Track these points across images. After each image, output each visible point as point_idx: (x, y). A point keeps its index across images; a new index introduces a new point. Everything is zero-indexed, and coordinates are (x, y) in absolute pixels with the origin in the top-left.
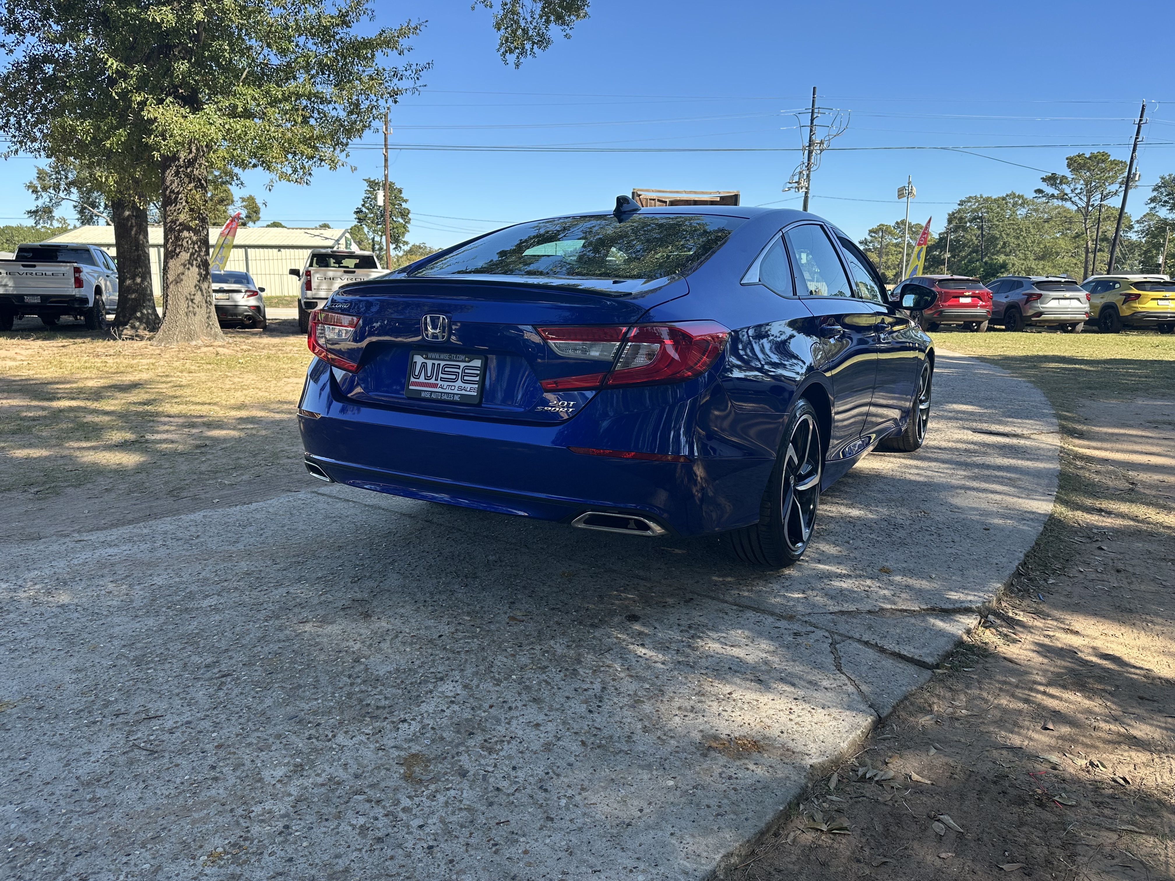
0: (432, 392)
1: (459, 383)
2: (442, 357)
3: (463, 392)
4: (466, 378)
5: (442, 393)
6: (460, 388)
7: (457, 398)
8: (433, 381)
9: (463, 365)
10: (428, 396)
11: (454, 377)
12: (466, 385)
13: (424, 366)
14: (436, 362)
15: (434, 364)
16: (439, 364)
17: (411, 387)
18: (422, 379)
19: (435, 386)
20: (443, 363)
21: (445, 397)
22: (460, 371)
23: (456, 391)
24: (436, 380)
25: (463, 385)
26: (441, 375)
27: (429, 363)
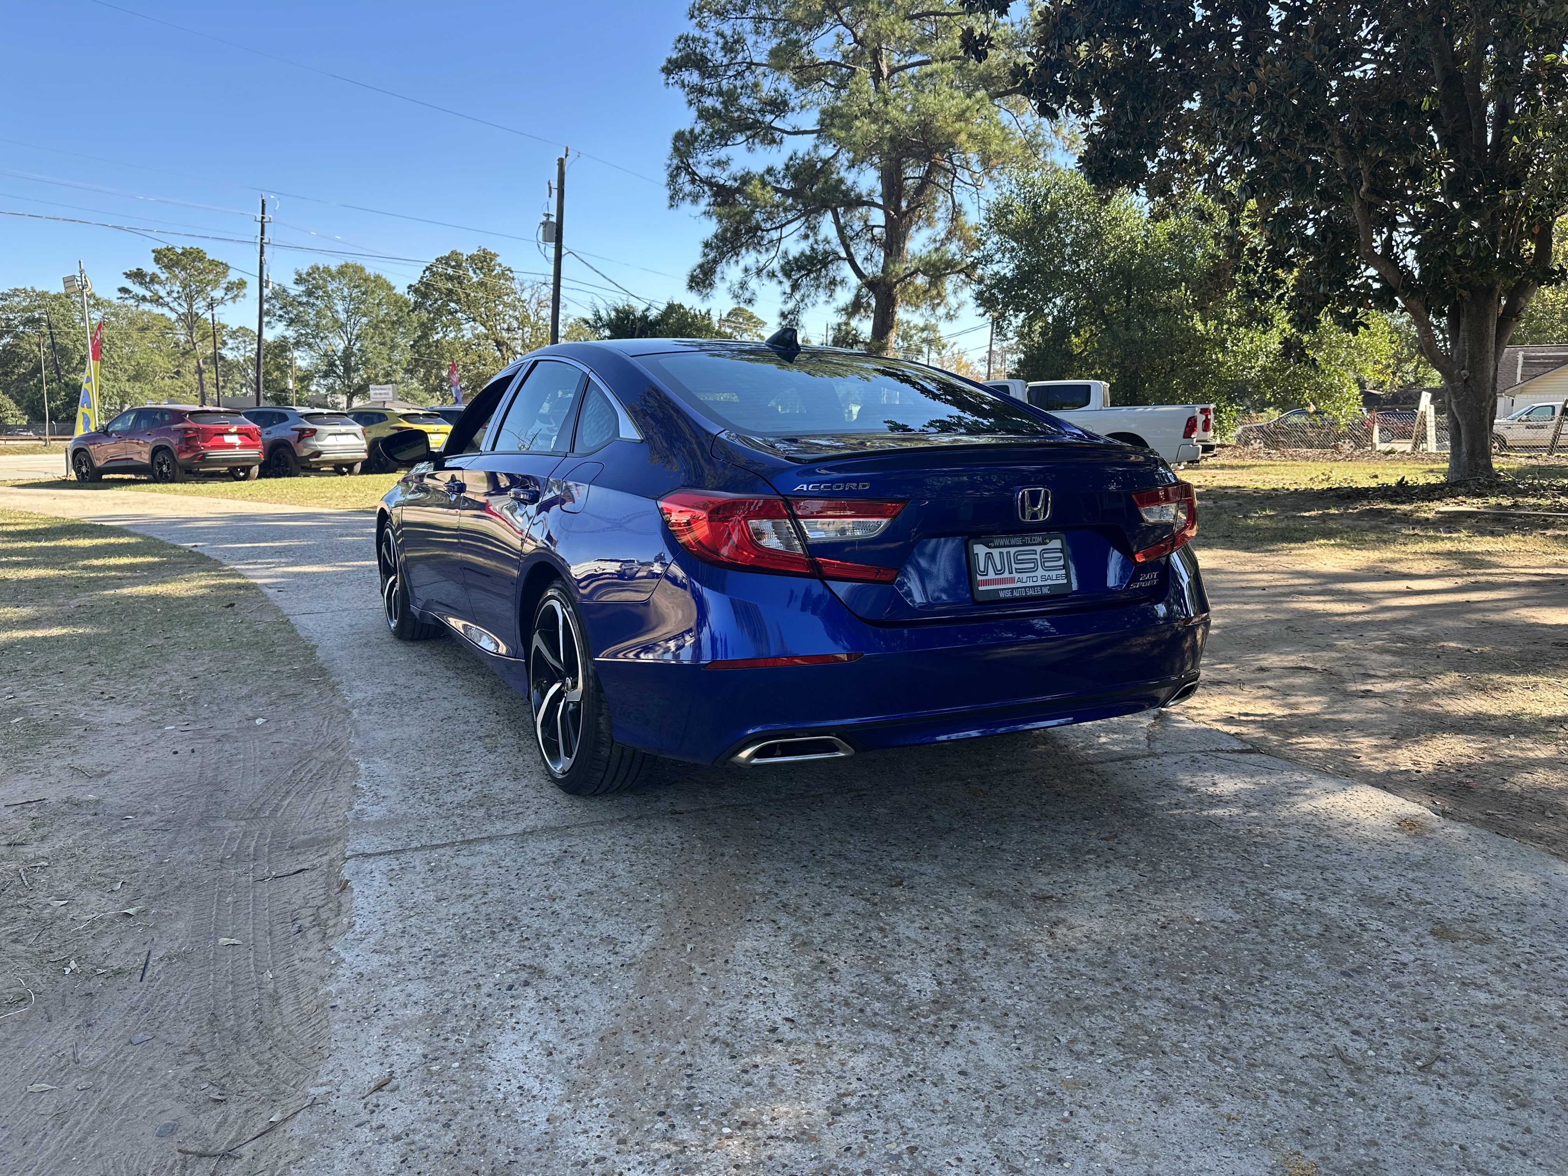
0: (1012, 589)
1: (1040, 572)
2: (1013, 542)
3: (1049, 582)
4: (1047, 564)
5: (1025, 588)
6: (1043, 578)
7: (1046, 591)
8: (1006, 575)
9: (1038, 549)
10: (1009, 595)
11: (1032, 565)
12: (1050, 573)
13: (989, 556)
14: (1004, 550)
15: (1001, 553)
16: (1008, 553)
17: (981, 588)
18: (991, 575)
19: (1012, 580)
20: (1013, 550)
21: (1031, 593)
22: (1038, 557)
23: (1040, 583)
24: (1011, 573)
25: (1047, 573)
26: (1014, 566)
27: (996, 552)
